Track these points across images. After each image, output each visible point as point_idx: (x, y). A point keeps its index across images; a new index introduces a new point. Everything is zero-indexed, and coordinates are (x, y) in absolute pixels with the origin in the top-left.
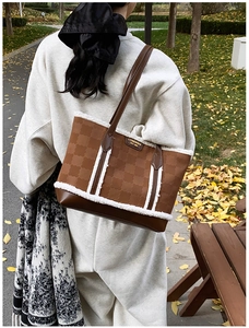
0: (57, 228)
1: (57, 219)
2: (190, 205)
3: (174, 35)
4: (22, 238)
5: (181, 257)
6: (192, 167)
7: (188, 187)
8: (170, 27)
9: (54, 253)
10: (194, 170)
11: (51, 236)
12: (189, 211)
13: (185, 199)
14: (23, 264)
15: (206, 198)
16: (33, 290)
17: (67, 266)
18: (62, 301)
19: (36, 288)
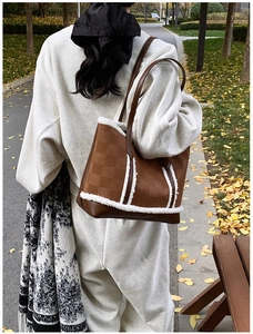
0: (58, 226)
1: (58, 216)
2: (225, 218)
3: (230, 43)
4: (28, 235)
5: (207, 271)
6: (232, 178)
7: (225, 200)
8: (227, 35)
9: (56, 251)
10: (234, 182)
11: (53, 233)
12: (223, 224)
13: (220, 211)
14: (29, 261)
15: (244, 212)
16: (38, 288)
17: (68, 265)
18: (63, 300)
19: (41, 286)
